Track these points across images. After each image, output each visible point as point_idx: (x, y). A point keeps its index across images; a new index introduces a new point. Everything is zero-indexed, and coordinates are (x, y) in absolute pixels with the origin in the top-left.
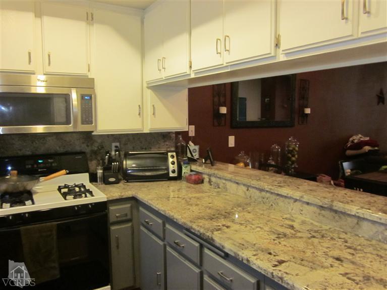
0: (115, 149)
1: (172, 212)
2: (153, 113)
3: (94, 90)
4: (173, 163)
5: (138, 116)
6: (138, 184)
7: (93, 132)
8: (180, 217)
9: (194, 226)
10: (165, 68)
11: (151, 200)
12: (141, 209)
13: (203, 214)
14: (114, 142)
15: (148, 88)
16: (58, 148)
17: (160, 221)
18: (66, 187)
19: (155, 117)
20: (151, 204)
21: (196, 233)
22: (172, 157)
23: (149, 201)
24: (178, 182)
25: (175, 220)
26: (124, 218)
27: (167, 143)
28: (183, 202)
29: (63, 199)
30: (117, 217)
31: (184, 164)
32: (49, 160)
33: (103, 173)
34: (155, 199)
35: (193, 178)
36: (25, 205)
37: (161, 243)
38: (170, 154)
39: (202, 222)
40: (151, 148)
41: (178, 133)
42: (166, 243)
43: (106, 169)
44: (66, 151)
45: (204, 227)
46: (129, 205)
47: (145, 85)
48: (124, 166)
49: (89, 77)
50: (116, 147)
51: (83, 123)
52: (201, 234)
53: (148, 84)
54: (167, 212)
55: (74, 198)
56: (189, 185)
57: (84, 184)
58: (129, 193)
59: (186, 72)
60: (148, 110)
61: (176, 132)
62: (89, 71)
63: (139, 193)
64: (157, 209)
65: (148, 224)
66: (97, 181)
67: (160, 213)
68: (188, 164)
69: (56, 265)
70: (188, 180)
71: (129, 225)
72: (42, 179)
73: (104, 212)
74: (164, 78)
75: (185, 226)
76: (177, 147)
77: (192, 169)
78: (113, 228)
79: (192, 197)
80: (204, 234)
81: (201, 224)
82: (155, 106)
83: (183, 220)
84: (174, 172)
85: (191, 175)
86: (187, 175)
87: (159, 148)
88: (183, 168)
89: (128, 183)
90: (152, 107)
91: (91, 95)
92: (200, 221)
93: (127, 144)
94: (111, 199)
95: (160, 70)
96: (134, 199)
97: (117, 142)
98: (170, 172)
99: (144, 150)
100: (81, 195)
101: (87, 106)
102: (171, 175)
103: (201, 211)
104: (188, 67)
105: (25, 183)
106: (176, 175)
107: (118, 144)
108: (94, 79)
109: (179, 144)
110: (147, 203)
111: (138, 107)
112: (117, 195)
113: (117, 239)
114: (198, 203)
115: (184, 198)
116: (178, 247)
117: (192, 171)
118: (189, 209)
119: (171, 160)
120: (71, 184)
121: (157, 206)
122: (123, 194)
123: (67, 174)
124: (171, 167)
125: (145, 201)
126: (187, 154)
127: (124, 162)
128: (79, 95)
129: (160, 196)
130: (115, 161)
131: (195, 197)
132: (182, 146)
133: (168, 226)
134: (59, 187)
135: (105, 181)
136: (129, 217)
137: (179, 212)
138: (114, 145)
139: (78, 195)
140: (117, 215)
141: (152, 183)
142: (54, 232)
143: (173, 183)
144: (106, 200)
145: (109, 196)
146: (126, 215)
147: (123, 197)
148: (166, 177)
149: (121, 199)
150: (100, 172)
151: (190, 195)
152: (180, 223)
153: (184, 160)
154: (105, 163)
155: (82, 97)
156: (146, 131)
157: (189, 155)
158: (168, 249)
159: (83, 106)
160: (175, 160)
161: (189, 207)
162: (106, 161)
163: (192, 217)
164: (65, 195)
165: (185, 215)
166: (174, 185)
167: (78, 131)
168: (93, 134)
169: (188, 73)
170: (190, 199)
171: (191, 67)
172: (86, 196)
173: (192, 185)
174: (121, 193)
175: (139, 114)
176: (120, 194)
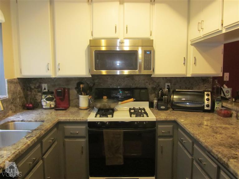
0: (167, 87)
1: (199, 136)
2: (194, 63)
3: (153, 48)
4: (208, 100)
5: (183, 65)
6: (181, 112)
7: (151, 75)
8: (204, 141)
9: (214, 151)
10: (203, 29)
11: (186, 125)
12: (179, 130)
13: (224, 142)
14: (167, 83)
15: (192, 45)
16: (131, 85)
17: (191, 141)
18: (134, 109)
19: (196, 66)
20: (185, 128)
21: (215, 156)
22: (208, 95)
23: (184, 126)
24: (211, 114)
25: (200, 143)
26: (168, 134)
27: (206, 85)
28: (210, 129)
29: (130, 116)
30: (163, 133)
31: (217, 101)
32: (126, 92)
33: (158, 102)
34: (189, 124)
35: (223, 112)
36: (107, 117)
37: (190, 157)
38: (206, 93)
39: (221, 149)
40: (193, 88)
41: (215, 78)
42: (193, 158)
43: (160, 100)
44: (136, 87)
45: (222, 153)
46: (171, 126)
47: (190, 43)
48: (172, 99)
49: (151, 39)
50: (168, 86)
51: (145, 69)
52: (218, 158)
53: (192, 42)
54: (195, 135)
55: (136, 117)
56: (219, 117)
57: (145, 109)
58: (172, 118)
59: (219, 29)
60: (191, 61)
61: (213, 77)
62: (151, 35)
63: (179, 119)
64: (189, 132)
65: (182, 141)
66: (153, 108)
67: (191, 136)
68: (220, 101)
69: (122, 156)
70: (219, 113)
71: (171, 139)
72: (120, 103)
73: (154, 128)
74: (202, 36)
75: (207, 149)
76: (213, 89)
77: (223, 105)
78: (160, 140)
79: (219, 127)
80: (221, 159)
81: (220, 150)
82: (196, 58)
83: (206, 144)
84: (208, 106)
85: (221, 110)
86: (219, 109)
87: (199, 88)
88: (216, 104)
89: (174, 111)
90: (194, 59)
91: (151, 51)
92: (220, 147)
93: (176, 84)
94: (159, 120)
95: (199, 30)
96: (175, 122)
97: (169, 83)
98: (205, 106)
99: (188, 89)
100: (141, 115)
101: (148, 58)
102: (206, 108)
103: (223, 139)
104: (220, 24)
105: (110, 104)
106: (210, 109)
107: (169, 84)
108: (153, 40)
109: (215, 86)
110: (183, 127)
111: (184, 59)
112: (163, 118)
113: (162, 147)
114: (223, 132)
115: (212, 127)
116: (201, 164)
117: (222, 107)
118: (214, 136)
119: (206, 97)
120: (137, 107)
121: (189, 130)
122: (168, 118)
123: (134, 101)
124: (206, 102)
125: (182, 125)
126: (221, 94)
127: (172, 97)
128: (143, 51)
129: (194, 123)
130: (165, 95)
131: (221, 127)
132: (218, 88)
133: (195, 146)
134: (130, 108)
135: (158, 108)
136: (171, 134)
137: (204, 137)
138: (167, 84)
139: (139, 115)
140: (163, 131)
141: (191, 113)
142: (122, 136)
143: (206, 114)
144: (155, 120)
145: (158, 118)
146: (169, 132)
147: (168, 120)
148: (201, 109)
149: (166, 121)
150: (155, 101)
151: (218, 125)
152: (203, 146)
153: (218, 98)
154: (159, 96)
155: (145, 52)
156: (189, 75)
157: (222, 95)
158: (195, 163)
159: (146, 58)
160: (210, 97)
161: (214, 134)
162: (160, 95)
163: (214, 143)
164: (131, 114)
165: (208, 140)
166: (207, 116)
167: (141, 74)
168: (152, 76)
169: (220, 29)
170: (217, 128)
171: (222, 24)
172: (143, 116)
173: (221, 117)
174: (167, 117)
175: (184, 64)
176: (165, 118)
